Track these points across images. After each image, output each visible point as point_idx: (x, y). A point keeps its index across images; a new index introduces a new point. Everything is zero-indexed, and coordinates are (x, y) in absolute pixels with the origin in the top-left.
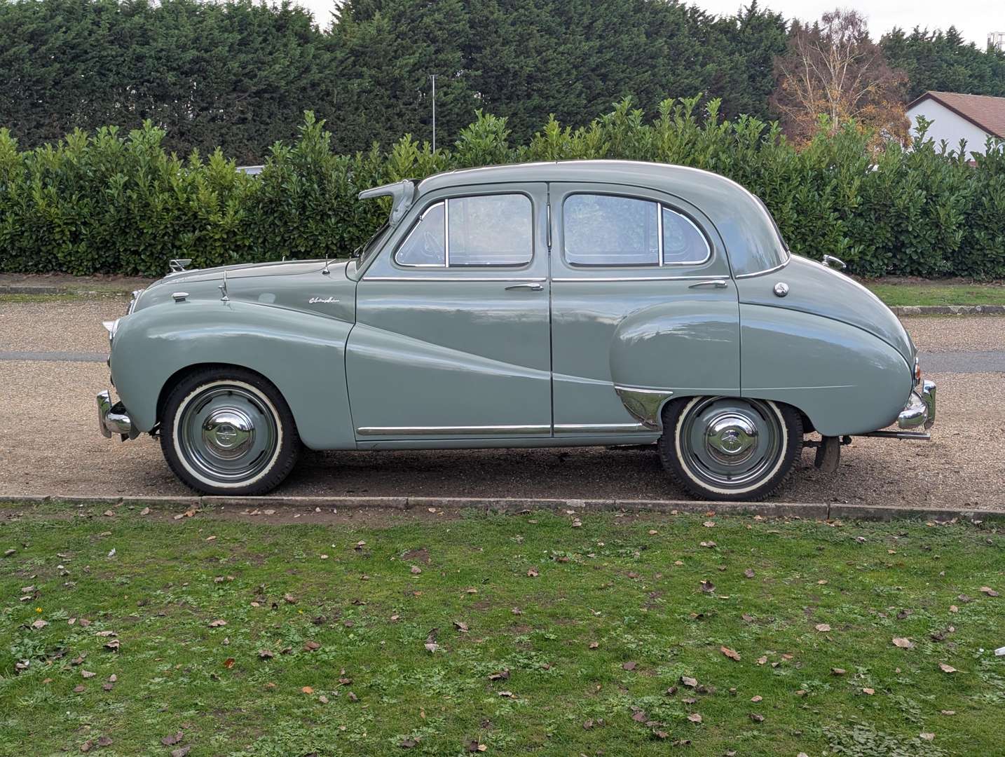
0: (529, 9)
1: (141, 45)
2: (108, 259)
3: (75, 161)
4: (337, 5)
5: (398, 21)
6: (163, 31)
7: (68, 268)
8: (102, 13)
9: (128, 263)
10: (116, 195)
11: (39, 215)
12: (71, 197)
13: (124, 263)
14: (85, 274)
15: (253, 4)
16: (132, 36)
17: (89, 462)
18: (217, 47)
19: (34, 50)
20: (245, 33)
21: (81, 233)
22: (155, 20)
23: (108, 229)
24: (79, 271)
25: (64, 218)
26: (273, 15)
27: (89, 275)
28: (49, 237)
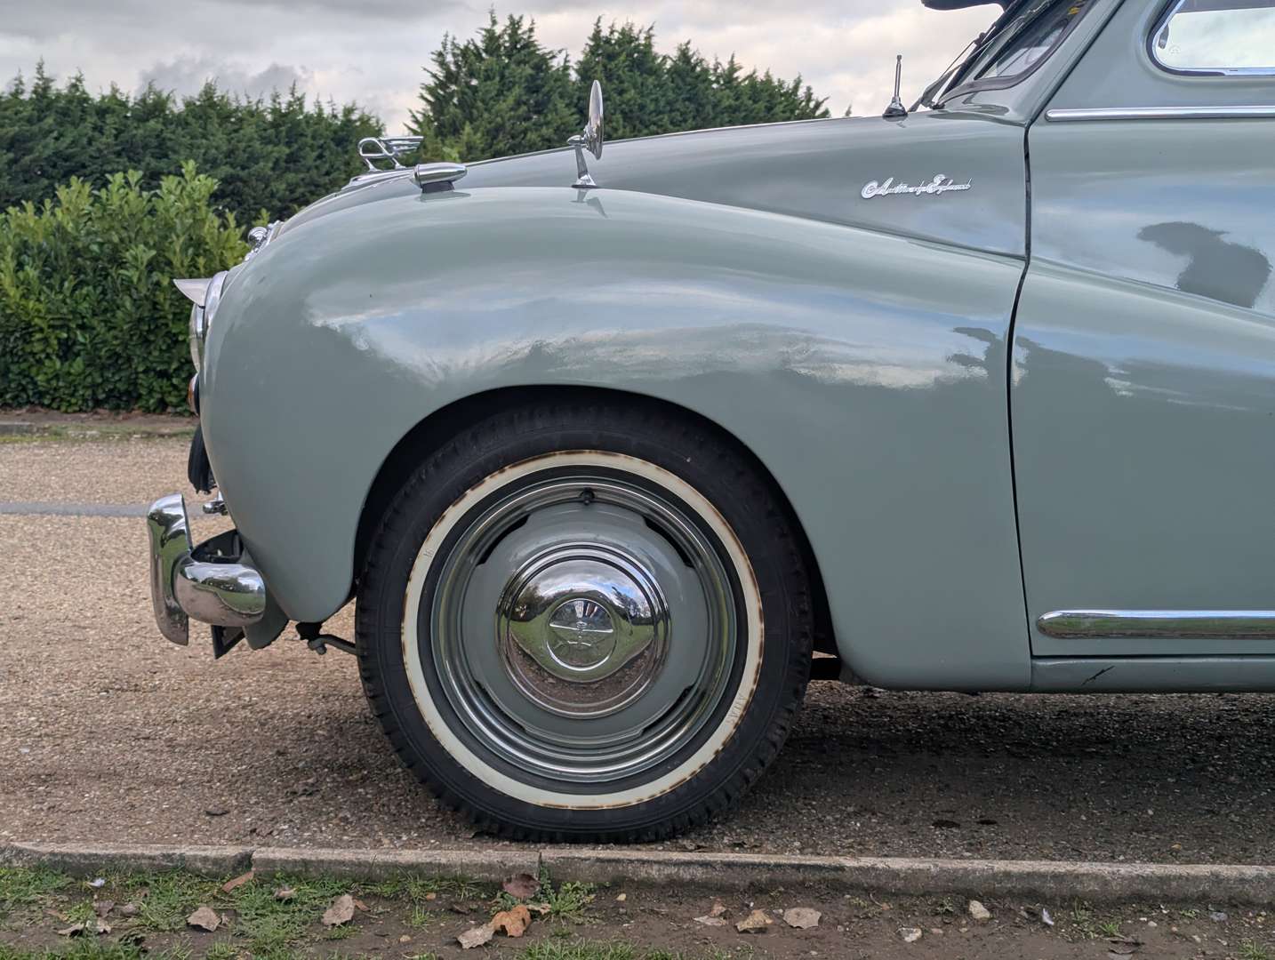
0: (662, 126)
1: (157, 158)
2: (118, 385)
3: (70, 227)
4: (414, 116)
5: (494, 138)
6: (187, 140)
7: (53, 400)
8: (107, 116)
9: (151, 391)
10: (135, 280)
11: (8, 311)
12: (61, 285)
13: (143, 391)
14: (81, 411)
15: (305, 110)
16: (146, 147)
17: (109, 717)
18: (257, 164)
19: (15, 161)
20: (296, 146)
21: (75, 342)
22: (177, 126)
23: (120, 335)
24: (70, 404)
25: (50, 317)
26: (330, 125)
27: (85, 412)
28: (23, 349)
